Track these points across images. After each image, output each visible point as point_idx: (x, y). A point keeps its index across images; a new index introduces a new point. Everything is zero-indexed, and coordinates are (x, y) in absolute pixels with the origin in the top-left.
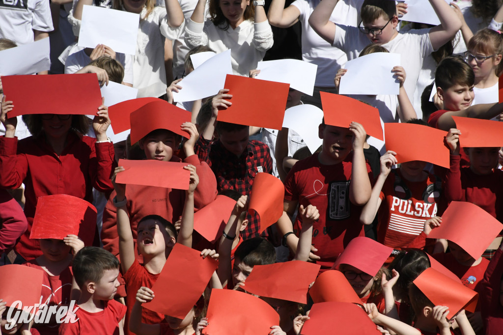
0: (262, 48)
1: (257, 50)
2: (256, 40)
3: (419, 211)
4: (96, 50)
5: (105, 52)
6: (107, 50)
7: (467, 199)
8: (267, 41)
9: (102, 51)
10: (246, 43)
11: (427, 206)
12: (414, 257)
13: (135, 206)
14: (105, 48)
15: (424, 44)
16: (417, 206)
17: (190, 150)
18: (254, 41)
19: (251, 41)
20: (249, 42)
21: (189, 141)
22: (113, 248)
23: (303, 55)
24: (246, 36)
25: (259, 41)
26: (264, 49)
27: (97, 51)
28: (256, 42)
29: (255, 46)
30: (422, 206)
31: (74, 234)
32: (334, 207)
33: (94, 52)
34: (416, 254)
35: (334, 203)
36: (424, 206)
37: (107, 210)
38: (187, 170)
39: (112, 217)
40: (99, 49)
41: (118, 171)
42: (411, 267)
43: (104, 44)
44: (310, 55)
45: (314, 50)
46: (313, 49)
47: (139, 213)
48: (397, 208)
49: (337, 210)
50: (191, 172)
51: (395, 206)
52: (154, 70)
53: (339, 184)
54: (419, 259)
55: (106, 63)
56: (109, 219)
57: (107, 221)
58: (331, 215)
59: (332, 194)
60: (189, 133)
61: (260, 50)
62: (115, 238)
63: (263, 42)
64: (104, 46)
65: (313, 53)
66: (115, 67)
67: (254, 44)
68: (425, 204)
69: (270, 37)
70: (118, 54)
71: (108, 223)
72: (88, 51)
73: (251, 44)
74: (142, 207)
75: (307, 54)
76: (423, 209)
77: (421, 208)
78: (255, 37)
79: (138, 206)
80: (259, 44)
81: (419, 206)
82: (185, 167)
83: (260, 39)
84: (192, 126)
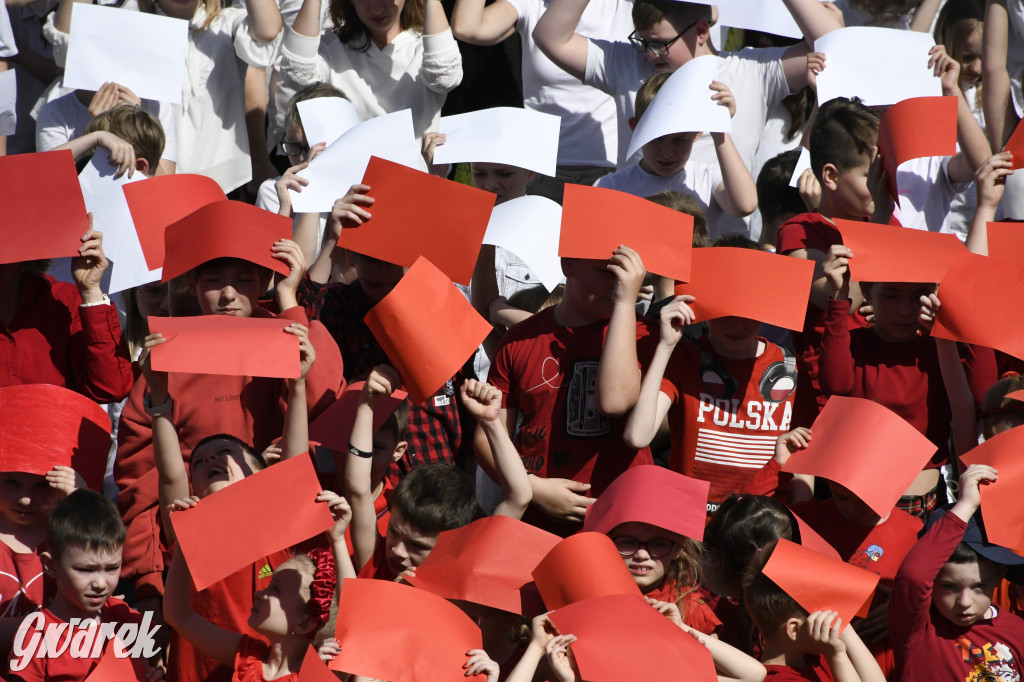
0: (440, 86)
1: (429, 90)
2: (428, 70)
3: (755, 419)
4: (99, 95)
5: (120, 98)
6: (123, 95)
7: (866, 392)
8: (450, 71)
9: (112, 96)
10: (406, 76)
11: (770, 408)
12: (751, 508)
13: (181, 410)
14: (120, 90)
15: (772, 80)
16: (750, 408)
17: (288, 299)
18: (422, 72)
19: (417, 73)
20: (414, 74)
21: (286, 280)
22: (136, 495)
23: (526, 101)
24: (407, 63)
25: (434, 71)
26: (444, 88)
27: (102, 97)
28: (428, 74)
29: (425, 83)
30: (759, 408)
31: (67, 465)
32: (576, 411)
33: (96, 99)
34: (754, 505)
35: (575, 403)
36: (763, 408)
37: (125, 419)
38: (292, 334)
39: (135, 434)
40: (108, 93)
41: (153, 342)
42: (741, 530)
43: (116, 81)
44: (539, 100)
45: (548, 91)
46: (546, 88)
47: (188, 424)
48: (709, 416)
49: (582, 417)
50: (301, 339)
51: (705, 413)
52: (226, 126)
53: (588, 365)
54: (760, 513)
55: (128, 118)
56: (129, 438)
57: (127, 441)
58: (570, 427)
59: (573, 384)
60: (288, 264)
61: (435, 90)
62: (141, 476)
63: (442, 75)
64: (117, 87)
65: (545, 97)
66: (145, 127)
67: (423, 78)
68: (767, 404)
69: (456, 62)
70: (144, 102)
71: (128, 446)
72: (84, 97)
73: (417, 77)
74: (193, 413)
75: (534, 99)
76: (762, 413)
77: (759, 412)
78: (425, 64)
79: (187, 411)
80: (434, 77)
81: (755, 409)
82: (287, 329)
83: (438, 67)
84: (294, 251)
